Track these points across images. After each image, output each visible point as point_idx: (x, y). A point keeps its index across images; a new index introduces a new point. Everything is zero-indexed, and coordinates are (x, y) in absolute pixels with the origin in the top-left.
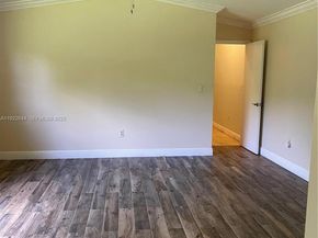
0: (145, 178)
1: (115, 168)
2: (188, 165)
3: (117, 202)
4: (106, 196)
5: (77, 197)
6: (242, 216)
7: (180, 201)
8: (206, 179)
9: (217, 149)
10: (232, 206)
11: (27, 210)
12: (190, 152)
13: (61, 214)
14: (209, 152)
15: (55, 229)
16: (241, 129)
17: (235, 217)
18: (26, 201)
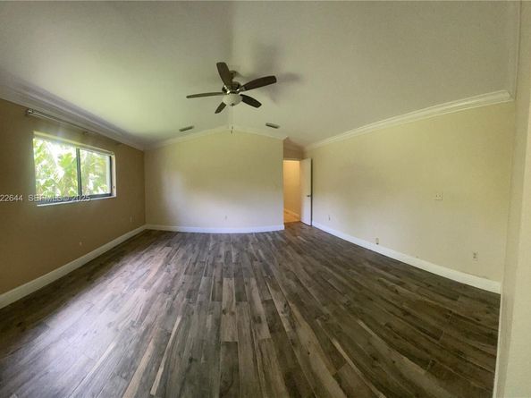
0: (242, 250)
1: (221, 241)
2: (270, 238)
3: (222, 271)
4: (214, 265)
5: (194, 264)
6: (312, 276)
7: (269, 272)
8: (283, 248)
9: (287, 225)
10: (304, 268)
11: (161, 269)
12: (271, 228)
13: (182, 278)
14: (282, 227)
15: (175, 292)
16: (299, 210)
17: (309, 278)
18: (162, 262)
